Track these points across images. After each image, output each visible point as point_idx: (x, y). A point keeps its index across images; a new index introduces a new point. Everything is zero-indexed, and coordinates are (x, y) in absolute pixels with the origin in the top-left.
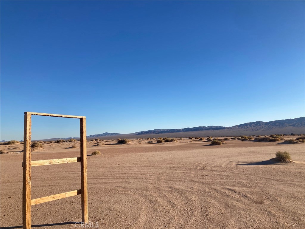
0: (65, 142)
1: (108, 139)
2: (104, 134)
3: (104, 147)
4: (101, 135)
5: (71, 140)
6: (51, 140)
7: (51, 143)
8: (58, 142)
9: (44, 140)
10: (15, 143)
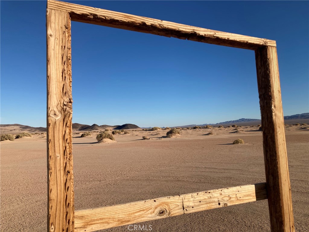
0: (201, 128)
1: (246, 125)
2: (240, 119)
3: (244, 134)
4: (237, 121)
5: (207, 126)
6: (188, 127)
7: (188, 129)
8: (195, 128)
9: (182, 126)
10: (157, 129)
